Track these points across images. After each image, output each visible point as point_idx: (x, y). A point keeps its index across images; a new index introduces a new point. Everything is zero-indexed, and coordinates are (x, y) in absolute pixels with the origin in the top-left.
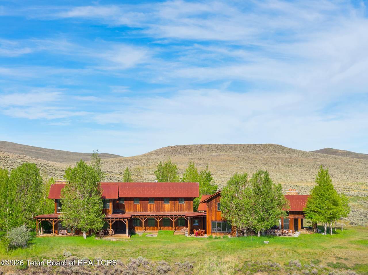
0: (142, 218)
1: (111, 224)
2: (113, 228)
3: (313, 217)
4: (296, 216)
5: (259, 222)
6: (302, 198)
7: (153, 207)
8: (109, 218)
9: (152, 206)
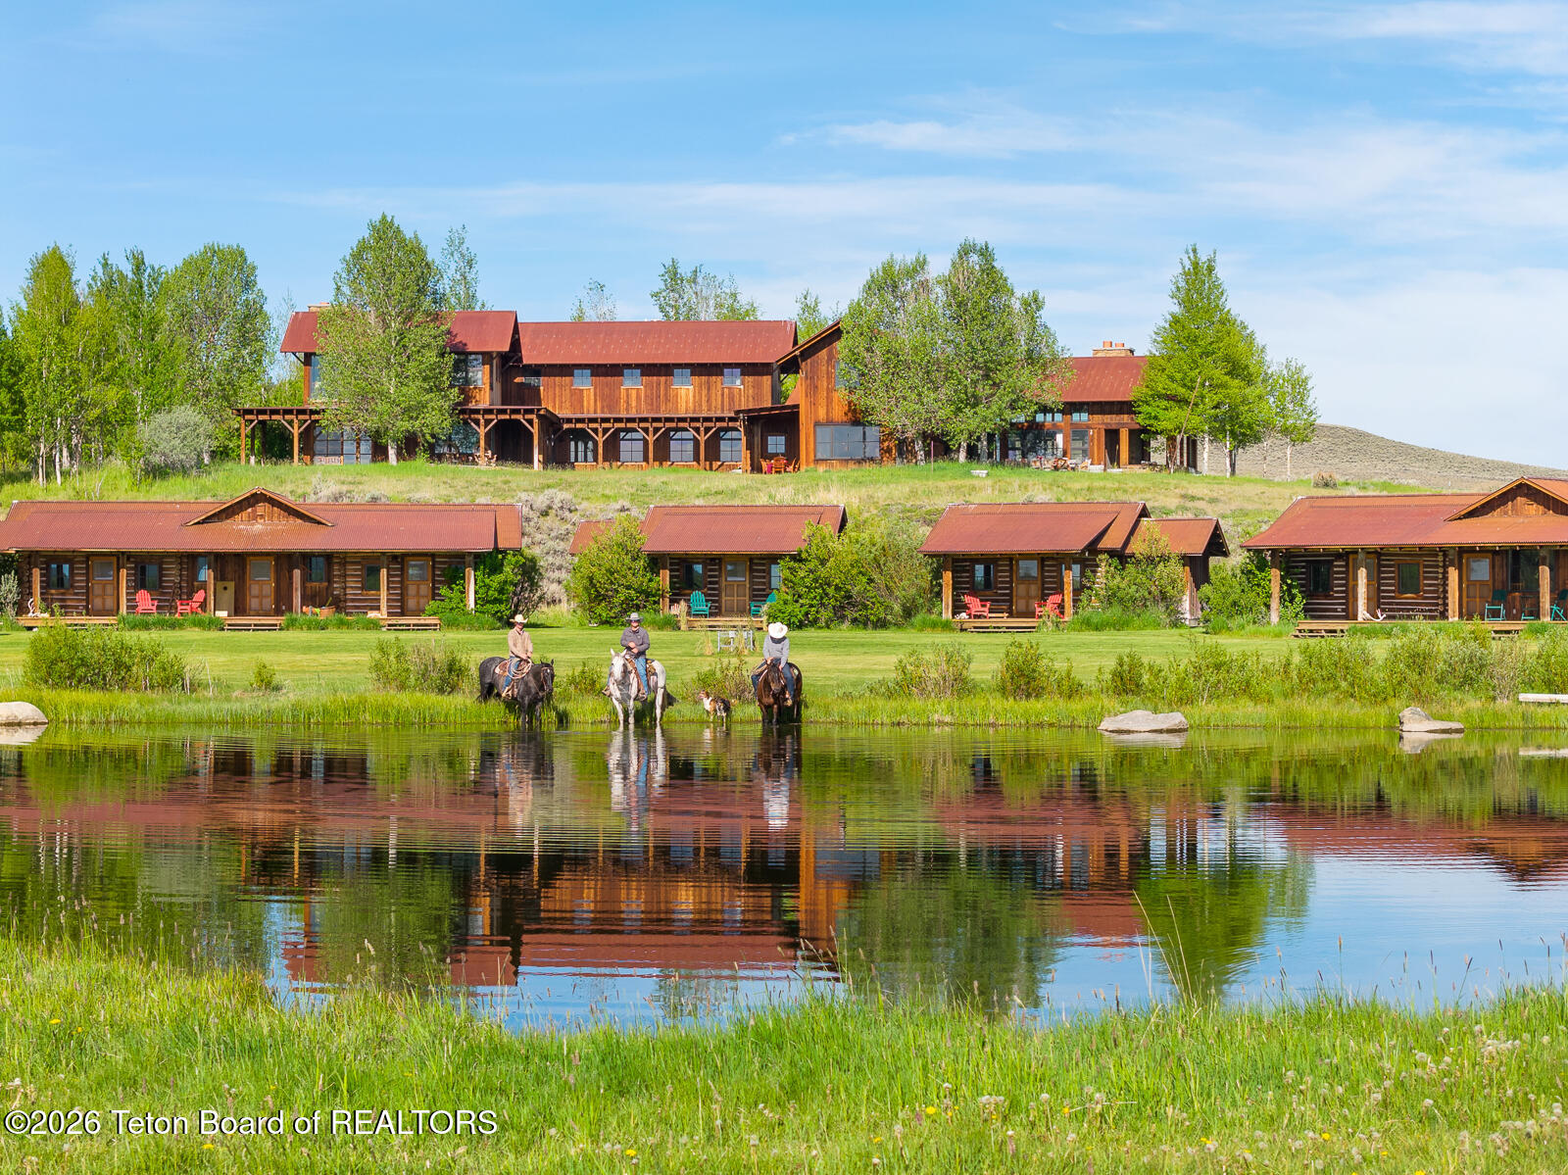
0: (595, 431)
1: (482, 431)
2: (488, 446)
3: (1161, 414)
4: (1112, 420)
5: (959, 409)
6: (1129, 362)
7: (638, 397)
8: (477, 411)
9: (634, 394)
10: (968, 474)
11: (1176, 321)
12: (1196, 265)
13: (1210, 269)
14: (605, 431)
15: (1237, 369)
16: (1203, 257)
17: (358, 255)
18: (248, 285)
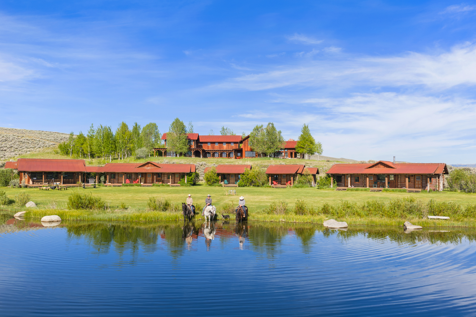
0: (211, 152)
1: (193, 152)
2: (194, 154)
3: (300, 150)
4: (291, 151)
5: (268, 149)
6: (294, 142)
7: (218, 147)
8: (192, 149)
9: (217, 146)
10: (270, 159)
11: (302, 135)
12: (305, 126)
13: (307, 127)
14: (212, 152)
15: (312, 143)
16: (306, 125)
17: (173, 124)
18: (157, 129)
